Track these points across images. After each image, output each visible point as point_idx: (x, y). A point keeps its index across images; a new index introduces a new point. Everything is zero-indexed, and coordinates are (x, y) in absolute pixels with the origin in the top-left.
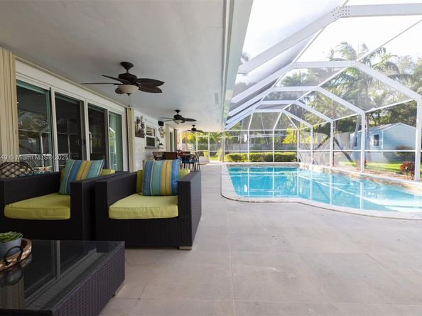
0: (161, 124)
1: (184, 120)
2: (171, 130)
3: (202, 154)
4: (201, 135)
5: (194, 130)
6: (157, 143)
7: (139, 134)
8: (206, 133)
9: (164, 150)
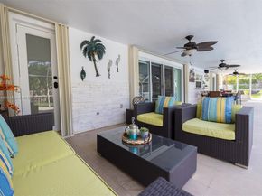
0: (206, 72)
1: (228, 67)
2: (214, 75)
3: (242, 93)
4: (241, 77)
5: (235, 73)
6: (203, 85)
7: (192, 80)
8: (247, 75)
9: (208, 90)
